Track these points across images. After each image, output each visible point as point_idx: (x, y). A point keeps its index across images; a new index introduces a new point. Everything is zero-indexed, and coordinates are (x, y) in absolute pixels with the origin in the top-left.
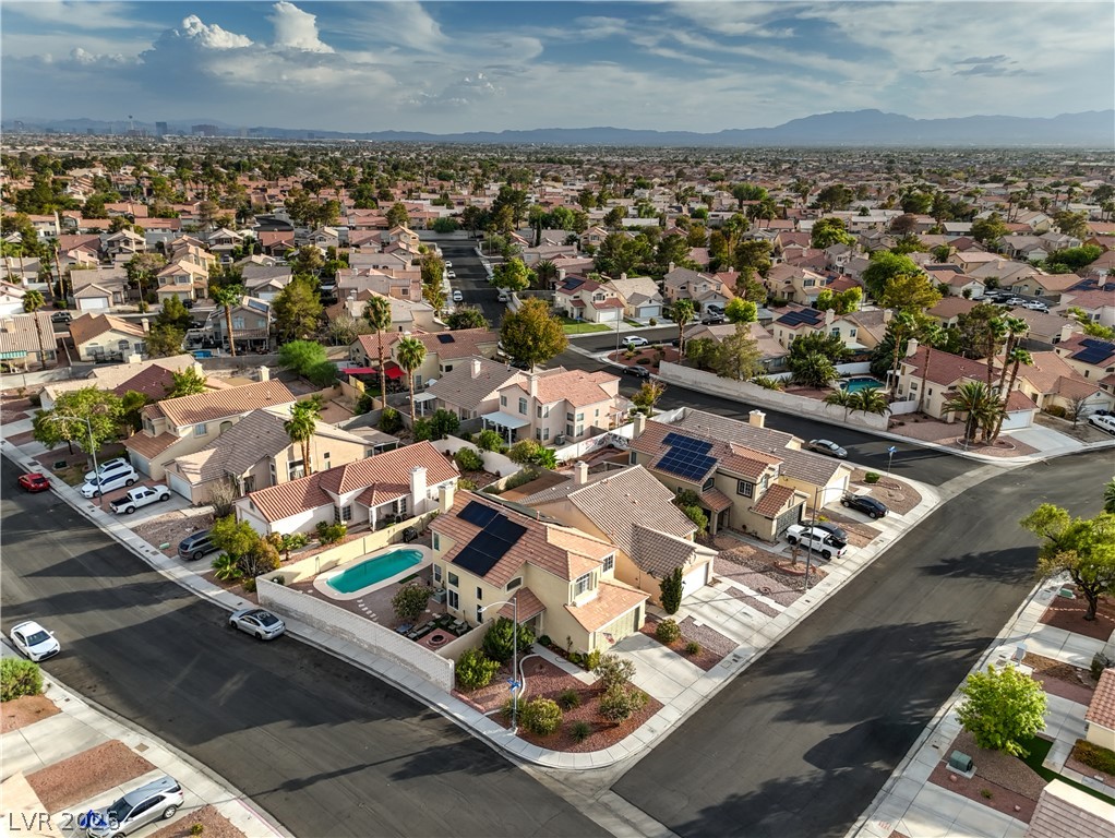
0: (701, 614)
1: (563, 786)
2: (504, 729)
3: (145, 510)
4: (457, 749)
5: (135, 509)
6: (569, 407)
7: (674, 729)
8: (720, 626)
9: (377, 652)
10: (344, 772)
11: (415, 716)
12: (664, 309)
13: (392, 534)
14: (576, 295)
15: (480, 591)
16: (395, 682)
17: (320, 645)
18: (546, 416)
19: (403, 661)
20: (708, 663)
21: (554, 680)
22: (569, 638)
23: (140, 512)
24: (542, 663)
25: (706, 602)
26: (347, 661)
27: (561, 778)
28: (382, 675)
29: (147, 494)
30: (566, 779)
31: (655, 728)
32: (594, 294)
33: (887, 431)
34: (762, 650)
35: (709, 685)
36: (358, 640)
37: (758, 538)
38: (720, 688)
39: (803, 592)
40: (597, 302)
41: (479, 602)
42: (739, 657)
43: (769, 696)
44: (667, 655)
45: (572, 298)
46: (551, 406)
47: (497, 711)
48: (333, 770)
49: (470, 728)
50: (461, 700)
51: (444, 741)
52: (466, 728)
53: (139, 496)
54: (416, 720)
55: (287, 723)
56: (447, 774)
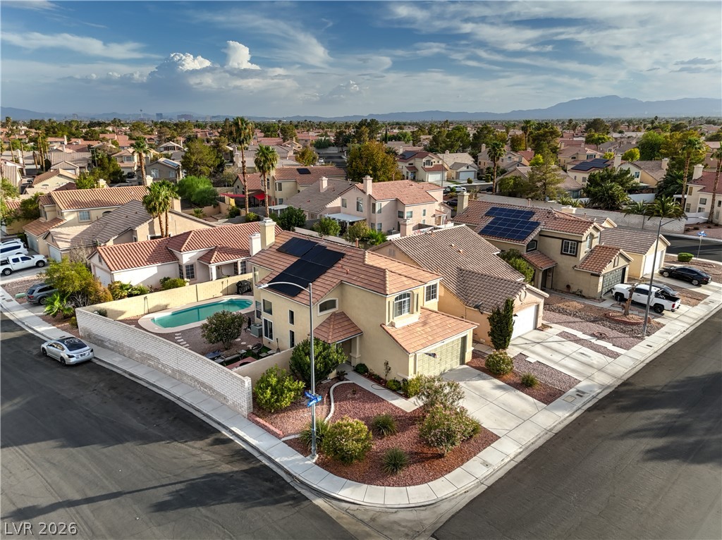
0: (533, 352)
1: (367, 529)
2: (300, 457)
3: (20, 273)
4: (239, 477)
5: (12, 272)
6: (399, 205)
7: (513, 464)
8: (556, 363)
9: (178, 376)
10: (88, 501)
11: (201, 439)
12: (478, 174)
13: (225, 286)
14: (411, 162)
15: (292, 313)
16: (190, 406)
17: (125, 372)
18: (380, 211)
19: (202, 384)
20: (549, 396)
21: (367, 406)
22: (387, 364)
23: (17, 274)
24: (355, 389)
25: (538, 343)
26: (146, 385)
27: (366, 518)
28: (179, 399)
29: (23, 259)
30: (373, 520)
31: (489, 460)
32: (424, 160)
33: (684, 233)
34: (608, 387)
35: (554, 418)
36: (163, 365)
37: (584, 297)
38: (567, 422)
39: (642, 339)
40: (426, 166)
41: (292, 327)
42: (584, 393)
43: (636, 431)
44: (499, 387)
45: (407, 165)
46: (384, 204)
47: (297, 436)
48: (77, 497)
49: (262, 454)
50: (258, 423)
51: (226, 468)
52: (256, 454)
53: (16, 260)
54: (199, 444)
55: (52, 443)
56: (218, 508)
